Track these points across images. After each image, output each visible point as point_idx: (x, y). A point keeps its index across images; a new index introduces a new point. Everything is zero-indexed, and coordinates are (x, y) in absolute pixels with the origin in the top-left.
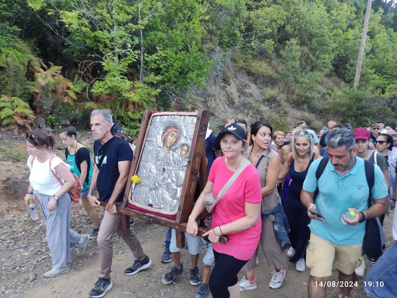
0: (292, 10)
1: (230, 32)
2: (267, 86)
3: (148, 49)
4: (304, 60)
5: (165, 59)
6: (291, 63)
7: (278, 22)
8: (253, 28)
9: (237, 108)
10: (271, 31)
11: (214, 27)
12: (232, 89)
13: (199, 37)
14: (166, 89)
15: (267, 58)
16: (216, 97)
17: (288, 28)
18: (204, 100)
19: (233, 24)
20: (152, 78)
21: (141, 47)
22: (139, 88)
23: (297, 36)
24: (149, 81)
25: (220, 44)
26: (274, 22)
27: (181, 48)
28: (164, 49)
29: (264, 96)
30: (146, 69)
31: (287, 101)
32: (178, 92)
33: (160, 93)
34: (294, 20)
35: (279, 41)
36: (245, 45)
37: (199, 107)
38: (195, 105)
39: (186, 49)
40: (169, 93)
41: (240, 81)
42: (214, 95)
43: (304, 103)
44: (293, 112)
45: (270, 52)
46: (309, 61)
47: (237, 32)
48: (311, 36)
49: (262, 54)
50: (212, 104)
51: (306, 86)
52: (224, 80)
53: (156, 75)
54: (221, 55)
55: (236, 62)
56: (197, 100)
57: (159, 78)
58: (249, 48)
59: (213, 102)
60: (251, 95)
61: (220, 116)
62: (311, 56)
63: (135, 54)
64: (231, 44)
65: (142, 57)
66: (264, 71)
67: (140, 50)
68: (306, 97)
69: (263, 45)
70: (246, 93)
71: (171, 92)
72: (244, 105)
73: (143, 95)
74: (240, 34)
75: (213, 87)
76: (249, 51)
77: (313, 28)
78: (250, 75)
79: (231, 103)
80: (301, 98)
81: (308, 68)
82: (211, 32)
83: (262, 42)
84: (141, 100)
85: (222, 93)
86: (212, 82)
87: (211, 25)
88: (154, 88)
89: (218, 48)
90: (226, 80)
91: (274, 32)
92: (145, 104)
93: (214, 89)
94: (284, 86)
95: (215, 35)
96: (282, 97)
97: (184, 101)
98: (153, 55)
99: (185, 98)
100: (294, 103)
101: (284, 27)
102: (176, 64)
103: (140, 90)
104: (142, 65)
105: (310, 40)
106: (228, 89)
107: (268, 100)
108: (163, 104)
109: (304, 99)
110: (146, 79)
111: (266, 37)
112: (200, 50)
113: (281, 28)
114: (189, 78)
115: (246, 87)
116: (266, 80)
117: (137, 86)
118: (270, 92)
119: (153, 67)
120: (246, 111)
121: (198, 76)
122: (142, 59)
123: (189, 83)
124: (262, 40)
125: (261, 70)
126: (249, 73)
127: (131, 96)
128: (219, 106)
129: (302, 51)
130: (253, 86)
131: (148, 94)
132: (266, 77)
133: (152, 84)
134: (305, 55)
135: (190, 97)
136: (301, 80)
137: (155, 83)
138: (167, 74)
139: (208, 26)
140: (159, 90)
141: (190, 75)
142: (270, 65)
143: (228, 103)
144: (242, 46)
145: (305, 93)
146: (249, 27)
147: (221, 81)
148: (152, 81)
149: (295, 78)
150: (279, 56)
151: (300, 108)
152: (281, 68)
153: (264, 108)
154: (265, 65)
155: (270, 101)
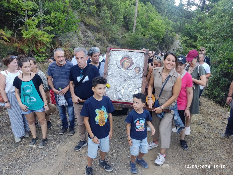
2: (96, 32)
9: (84, 44)
10: (93, 1)
12: (80, 33)
15: (93, 16)
43: (114, 41)
44: (110, 46)
46: (112, 19)
48: (112, 5)
49: (90, 14)
50: (72, 42)
62: (113, 16)
66: (93, 23)
68: (115, 38)
72: (87, 42)
78: (86, 26)
79: (80, 41)
80: (112, 38)
83: (89, 7)
94: (104, 32)
96: (104, 38)
100: (109, 41)
115: (86, 32)
116: (95, 29)
118: (100, 35)
120: (90, 46)
128: (76, 43)
132: (95, 26)
137: (50, 31)
142: (94, 20)
151: (112, 44)
152: (100, 22)
153: (97, 44)
154: (92, 20)
155: (99, 40)
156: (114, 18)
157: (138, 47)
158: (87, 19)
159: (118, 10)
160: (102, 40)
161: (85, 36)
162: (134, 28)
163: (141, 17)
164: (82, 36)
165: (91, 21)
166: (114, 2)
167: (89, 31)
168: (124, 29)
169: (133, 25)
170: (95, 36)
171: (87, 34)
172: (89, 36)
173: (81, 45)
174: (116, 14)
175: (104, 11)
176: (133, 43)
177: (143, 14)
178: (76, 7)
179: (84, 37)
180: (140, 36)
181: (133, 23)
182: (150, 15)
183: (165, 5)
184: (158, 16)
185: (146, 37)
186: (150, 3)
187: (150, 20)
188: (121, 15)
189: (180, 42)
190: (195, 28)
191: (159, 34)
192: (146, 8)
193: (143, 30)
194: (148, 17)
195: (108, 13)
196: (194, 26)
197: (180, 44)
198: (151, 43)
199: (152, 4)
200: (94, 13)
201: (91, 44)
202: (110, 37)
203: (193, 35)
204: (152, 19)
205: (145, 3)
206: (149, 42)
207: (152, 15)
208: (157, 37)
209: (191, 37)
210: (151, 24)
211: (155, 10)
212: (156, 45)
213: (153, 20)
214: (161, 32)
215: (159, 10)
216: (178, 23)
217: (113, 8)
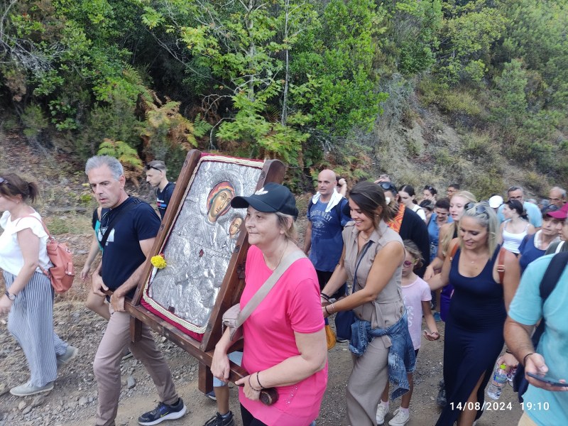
0: (516, 16)
1: (416, 50)
2: (470, 130)
3: (295, 76)
4: (532, 92)
5: (318, 91)
6: (511, 96)
7: (493, 34)
8: (452, 43)
9: (422, 163)
10: (480, 47)
11: (393, 43)
12: (416, 134)
13: (369, 58)
14: (317, 134)
15: (473, 88)
16: (391, 145)
17: (508, 43)
18: (371, 149)
19: (421, 38)
20: (300, 118)
21: (285, 75)
22: (279, 132)
23: (522, 54)
24: (294, 122)
25: (401, 67)
26: (485, 35)
27: (341, 74)
28: (318, 77)
29: (466, 145)
30: (290, 106)
31: (503, 153)
32: (334, 137)
33: (308, 140)
34: (519, 31)
35: (493, 63)
36: (438, 68)
37: (364, 159)
38: (358, 157)
39: (349, 76)
40: (322, 140)
41: (429, 122)
42: (387, 143)
43: (529, 157)
44: (512, 171)
45: (478, 79)
46: (540, 93)
47: (427, 50)
48: (546, 55)
49: (465, 82)
50: (383, 155)
51: (534, 131)
52: (404, 121)
53: (305, 113)
54: (401, 84)
55: (423, 93)
56: (362, 150)
57: (308, 118)
58: (444, 72)
59: (385, 152)
60: (445, 143)
61: (395, 174)
62: (545, 85)
63: (277, 84)
64: (418, 68)
65: (286, 88)
66: (467, 107)
67: (285, 79)
68: (533, 149)
69: (467, 68)
70: (437, 140)
71: (324, 138)
72: (433, 158)
73: (285, 142)
74: (431, 53)
75: (386, 131)
76: (445, 77)
77: (551, 41)
78: (445, 114)
79: (412, 154)
80: (526, 149)
81: (539, 104)
82: (387, 51)
83: (466, 64)
84: (283, 149)
85: (399, 139)
86: (385, 123)
87: (387, 41)
88: (300, 132)
89: (397, 74)
90: (406, 121)
91: (485, 49)
92: (287, 154)
93: (386, 134)
94: (498, 131)
95: (393, 56)
96: (495, 147)
97: (342, 151)
98: (301, 86)
99: (343, 147)
100: (514, 157)
101: (501, 41)
102: (333, 99)
103: (281, 134)
104: (285, 100)
105: (545, 60)
106: (408, 134)
107: (472, 152)
108: (311, 155)
109: (530, 151)
110: (290, 119)
111: (472, 56)
112: (371, 77)
113: (497, 44)
114: (352, 119)
115: (437, 130)
116: (470, 121)
117: (277, 130)
118: (476, 139)
119: (301, 103)
120: (436, 168)
121: (364, 115)
122: (286, 91)
123: (351, 126)
124: (466, 60)
125: (462, 105)
126: (443, 111)
127: (268, 143)
128: (394, 159)
129: (530, 78)
130: (449, 130)
131: (292, 141)
132: (470, 116)
133: (297, 127)
134: (534, 83)
135: (351, 145)
136: (526, 122)
137: (303, 125)
138: (319, 112)
139: (383, 42)
140: (308, 135)
141: (353, 113)
142: (476, 98)
143: (407, 154)
144: (433, 70)
145: (533, 142)
146: (446, 42)
147: (398, 122)
148: (299, 122)
149: (517, 119)
150: (491, 84)
151: (524, 166)
154: (469, 98)
155: (475, 153)
160: (485, 153)
164: (420, 142)
165: (464, 101)
170: (462, 141)
171: (439, 136)
178: (413, 66)
179: (426, 145)
202: (518, 145)
217: (552, 61)
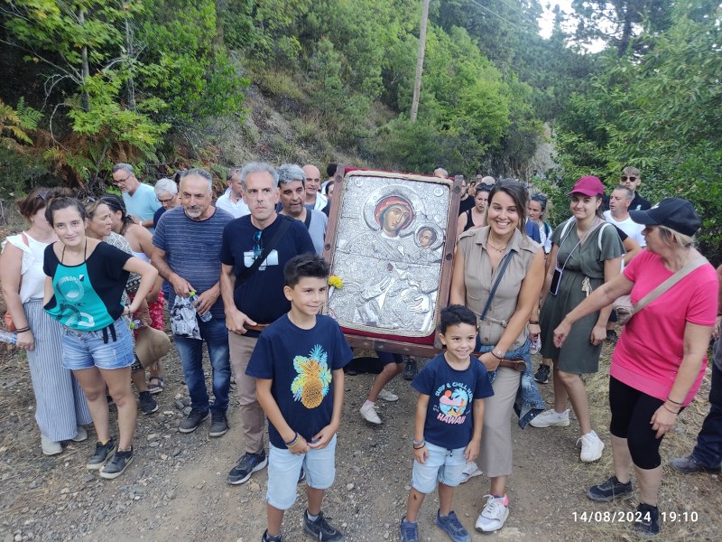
2: (297, 116)
9: (262, 152)
10: (290, 21)
12: (248, 120)
15: (289, 68)
17: (312, 17)
23: (326, 32)
26: (290, 6)
29: (299, 132)
31: (330, 140)
34: (320, 6)
43: (352, 144)
47: (250, 23)
48: (347, 35)
58: (258, 48)
60: (277, 130)
62: (351, 69)
64: (242, 44)
66: (289, 90)
68: (355, 135)
69: (280, 44)
70: (269, 127)
72: (270, 146)
74: (254, 27)
76: (259, 53)
77: (349, 21)
78: (268, 96)
79: (250, 143)
80: (348, 135)
83: (278, 39)
94: (321, 116)
96: (323, 134)
100: (339, 144)
101: (305, 16)
105: (346, 41)
107: (305, 140)
109: (352, 137)
111: (284, 31)
113: (301, 17)
115: (267, 116)
116: (295, 106)
120: (278, 158)
124: (277, 35)
125: (284, 88)
126: (266, 93)
132: (294, 100)
137: (157, 112)
142: (293, 80)
143: (245, 144)
145: (353, 128)
151: (348, 152)
152: (310, 85)
153: (301, 152)
154: (287, 80)
155: (307, 140)
156: (355, 73)
157: (427, 162)
158: (270, 76)
159: (366, 51)
160: (316, 141)
161: (263, 127)
162: (415, 105)
163: (435, 72)
164: (254, 130)
165: (284, 83)
166: (355, 27)
167: (277, 114)
168: (382, 107)
169: (412, 96)
170: (293, 128)
171: (269, 122)
172: (276, 129)
173: (252, 156)
174: (358, 63)
175: (323, 53)
176: (412, 150)
177: (441, 64)
178: (238, 40)
179: (260, 133)
180: (432, 129)
181: (410, 91)
182: (462, 64)
183: (510, 34)
184: (489, 68)
185: (452, 131)
186: (465, 30)
187: (465, 82)
188: (375, 66)
189: (556, 148)
190: (601, 106)
191: (491, 122)
192: (452, 44)
193: (441, 111)
194: (458, 71)
195: (336, 59)
196: (599, 102)
197: (555, 154)
198: (467, 152)
199: (471, 31)
200: (293, 58)
201: (283, 152)
202: (341, 132)
203: (595, 127)
204: (470, 77)
205: (448, 30)
206: (459, 149)
207: (470, 67)
208: (484, 132)
209: (590, 135)
210: (465, 92)
211: (478, 51)
212: (483, 158)
213: (471, 82)
214: (496, 117)
215: (492, 52)
216: (550, 92)
217: (352, 42)
